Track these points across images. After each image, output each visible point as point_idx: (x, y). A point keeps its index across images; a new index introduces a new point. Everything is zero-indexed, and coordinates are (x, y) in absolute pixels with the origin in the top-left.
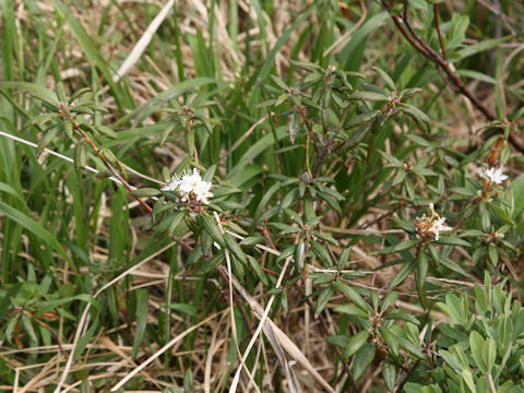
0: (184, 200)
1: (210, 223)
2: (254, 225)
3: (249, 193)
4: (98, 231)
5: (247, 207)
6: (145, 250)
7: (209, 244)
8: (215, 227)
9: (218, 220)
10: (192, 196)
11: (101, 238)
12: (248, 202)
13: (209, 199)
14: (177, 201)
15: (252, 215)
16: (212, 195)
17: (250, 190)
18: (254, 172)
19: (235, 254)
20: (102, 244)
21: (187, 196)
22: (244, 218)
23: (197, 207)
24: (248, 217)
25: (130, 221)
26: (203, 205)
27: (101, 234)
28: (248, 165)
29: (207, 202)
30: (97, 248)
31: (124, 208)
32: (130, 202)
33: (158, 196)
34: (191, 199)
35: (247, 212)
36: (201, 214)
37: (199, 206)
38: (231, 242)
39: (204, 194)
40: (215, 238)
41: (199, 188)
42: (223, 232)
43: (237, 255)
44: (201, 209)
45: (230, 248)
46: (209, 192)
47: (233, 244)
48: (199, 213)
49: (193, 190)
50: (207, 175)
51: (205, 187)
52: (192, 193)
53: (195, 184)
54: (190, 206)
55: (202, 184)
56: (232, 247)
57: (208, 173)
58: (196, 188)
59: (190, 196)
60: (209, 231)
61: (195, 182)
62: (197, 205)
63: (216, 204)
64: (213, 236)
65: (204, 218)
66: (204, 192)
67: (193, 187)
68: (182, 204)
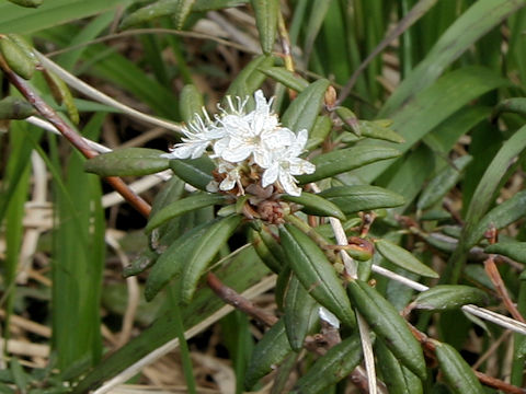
0: (227, 186)
1: (306, 252)
4: (23, 273)
10: (251, 172)
11: (34, 292)
13: (303, 182)
14: (211, 188)
19: (387, 341)
20: (37, 310)
21: (236, 174)
23: (269, 206)
26: (287, 199)
27: (31, 282)
29: (293, 191)
30: (18, 322)
36: (282, 226)
37: (276, 201)
38: (379, 308)
39: (285, 166)
40: (322, 297)
41: (269, 150)
42: (355, 277)
43: (395, 342)
44: (279, 210)
45: (373, 322)
46: (300, 160)
47: (382, 312)
48: (278, 224)
49: (252, 155)
50: (300, 111)
51: (287, 147)
52: (250, 164)
53: (257, 139)
54: (248, 202)
55: (279, 136)
56: (379, 319)
57: (302, 108)
58: (262, 149)
59: (245, 173)
60: (305, 276)
61: (257, 134)
62: (269, 199)
63: (324, 195)
64: (317, 293)
65: (291, 238)
66: (286, 159)
67: (252, 147)
68: (225, 197)
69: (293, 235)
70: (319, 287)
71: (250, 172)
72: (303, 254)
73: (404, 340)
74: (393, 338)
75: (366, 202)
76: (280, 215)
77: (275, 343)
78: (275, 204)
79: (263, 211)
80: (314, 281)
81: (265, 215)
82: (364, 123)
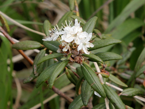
0: (65, 50)
1: (90, 73)
2: (134, 77)
3: (130, 47)
5: (128, 61)
6: (29, 101)
7: (89, 94)
8: (95, 78)
9: (99, 70)
12: (129, 55)
13: (90, 49)
14: (59, 51)
15: (132, 68)
16: (92, 46)
17: (131, 44)
18: (135, 25)
19: (114, 104)
21: (68, 46)
22: (125, 70)
23: (78, 58)
24: (128, 69)
25: (14, 74)
26: (84, 55)
28: (129, 18)
29: (87, 53)
31: (8, 62)
32: (15, 55)
33: (40, 49)
34: (72, 49)
35: (128, 66)
36: (82, 64)
37: (80, 56)
38: (112, 93)
39: (84, 44)
40: (95, 88)
41: (79, 39)
42: (103, 83)
43: (117, 105)
44: (81, 59)
45: (110, 98)
46: (89, 42)
47: (113, 94)
48: (80, 64)
49: (74, 40)
50: (88, 27)
51: (85, 38)
52: (73, 43)
53: (76, 35)
54: (71, 56)
55: (83, 34)
56: (112, 97)
57: (89, 26)
58: (77, 38)
59: (71, 46)
60: (89, 81)
61: (76, 33)
62: (78, 55)
63: (96, 55)
64: (93, 86)
65: (85, 68)
66: (85, 42)
67: (74, 37)
68: (63, 54)
69: (85, 67)
70: (94, 85)
71: (72, 46)
72: (89, 74)
73: (120, 104)
74: (116, 103)
75: (110, 58)
76: (82, 61)
77: (76, 104)
78: (80, 57)
79: (76, 59)
80: (93, 83)
81: (77, 61)
82: (103, 35)
